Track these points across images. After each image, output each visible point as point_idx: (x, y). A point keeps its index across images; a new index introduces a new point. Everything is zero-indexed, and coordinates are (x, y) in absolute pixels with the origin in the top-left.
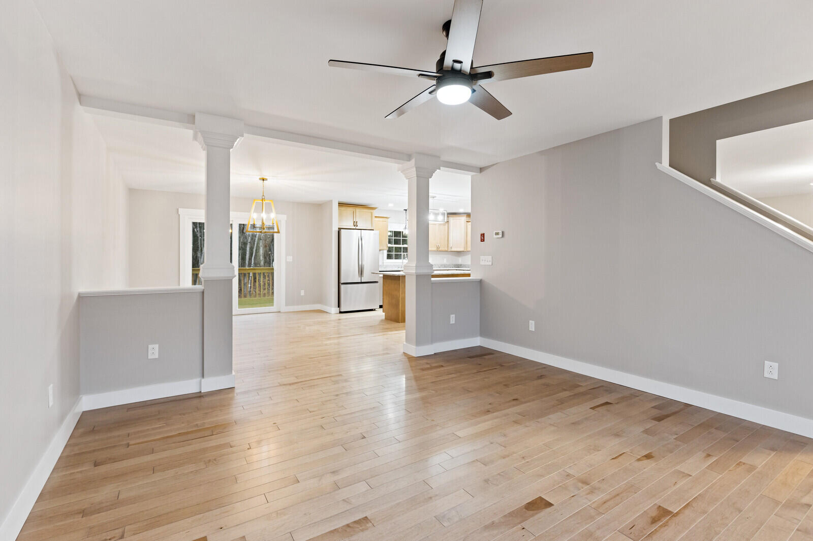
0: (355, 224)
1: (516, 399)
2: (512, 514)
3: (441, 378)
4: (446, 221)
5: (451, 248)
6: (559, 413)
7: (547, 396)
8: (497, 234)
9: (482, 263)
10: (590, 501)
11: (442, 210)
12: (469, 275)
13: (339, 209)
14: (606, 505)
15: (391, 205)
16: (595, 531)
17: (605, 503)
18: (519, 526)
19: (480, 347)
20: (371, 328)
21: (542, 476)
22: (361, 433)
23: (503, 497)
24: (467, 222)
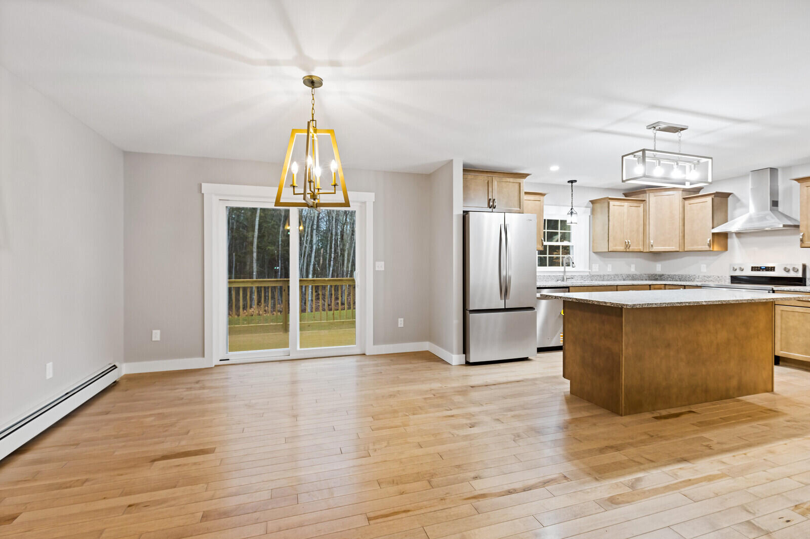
0: (491, 204)
13: (464, 179)
24: (684, 198)
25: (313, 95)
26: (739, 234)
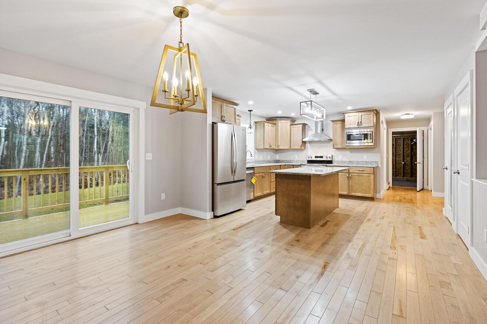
0: (223, 119)
5: (279, 146)
13: (212, 101)
24: (291, 125)
25: (181, 22)
26: (310, 142)
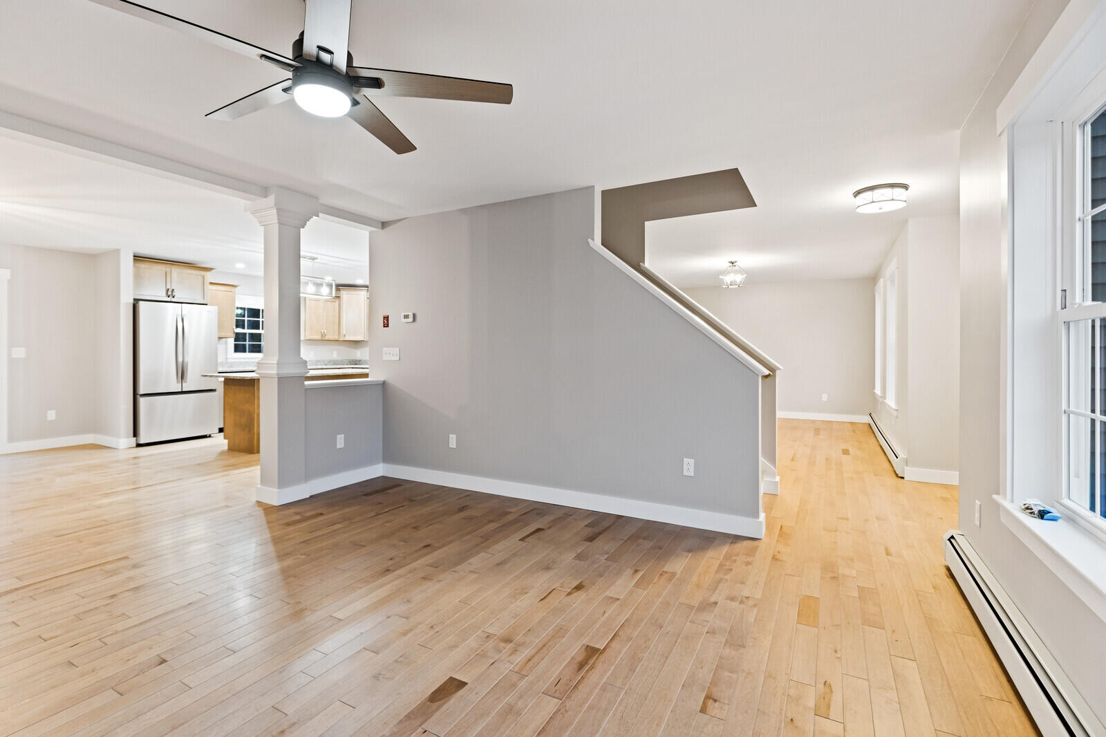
0: (170, 293)
1: (428, 545)
2: (408, 717)
3: (318, 533)
4: (334, 295)
5: (344, 336)
6: (482, 554)
7: (470, 533)
8: (406, 317)
9: (386, 358)
10: (512, 664)
11: (328, 279)
12: (366, 375)
13: (134, 266)
14: (531, 664)
15: (240, 266)
16: (516, 703)
17: (529, 660)
18: (420, 730)
19: (383, 477)
20: (202, 467)
21: (456, 646)
22: (158, 655)
23: (399, 694)
